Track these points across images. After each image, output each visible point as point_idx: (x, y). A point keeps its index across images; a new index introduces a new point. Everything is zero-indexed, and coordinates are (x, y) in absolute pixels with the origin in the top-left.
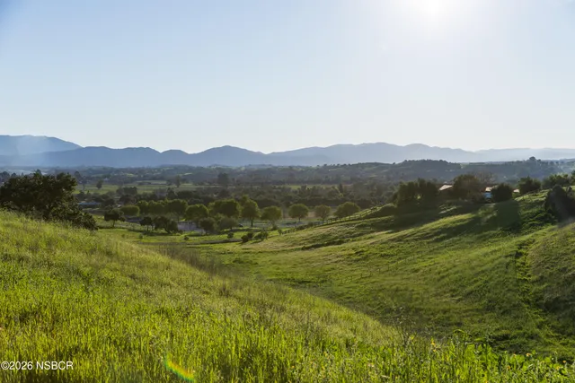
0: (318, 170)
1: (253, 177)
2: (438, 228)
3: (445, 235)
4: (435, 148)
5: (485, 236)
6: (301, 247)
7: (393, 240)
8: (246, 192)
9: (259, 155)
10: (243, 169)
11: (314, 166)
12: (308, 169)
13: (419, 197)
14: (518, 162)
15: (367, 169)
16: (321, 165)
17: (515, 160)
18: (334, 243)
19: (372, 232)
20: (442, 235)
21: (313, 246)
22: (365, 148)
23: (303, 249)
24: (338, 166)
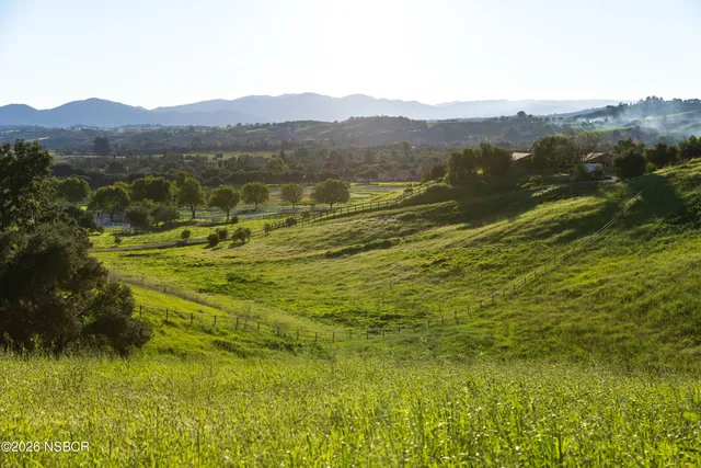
0: (231, 131)
1: (143, 143)
2: (552, 221)
3: (572, 231)
4: (382, 100)
5: (644, 232)
6: (324, 252)
7: (484, 240)
8: (144, 164)
9: (139, 111)
10: (121, 131)
11: (223, 125)
12: (216, 130)
13: (480, 172)
14: (503, 118)
15: (299, 129)
16: (233, 124)
17: (499, 116)
18: (376, 246)
19: (429, 227)
20: (565, 232)
21: (344, 251)
22: (288, 100)
23: (329, 256)
24: (257, 126)
